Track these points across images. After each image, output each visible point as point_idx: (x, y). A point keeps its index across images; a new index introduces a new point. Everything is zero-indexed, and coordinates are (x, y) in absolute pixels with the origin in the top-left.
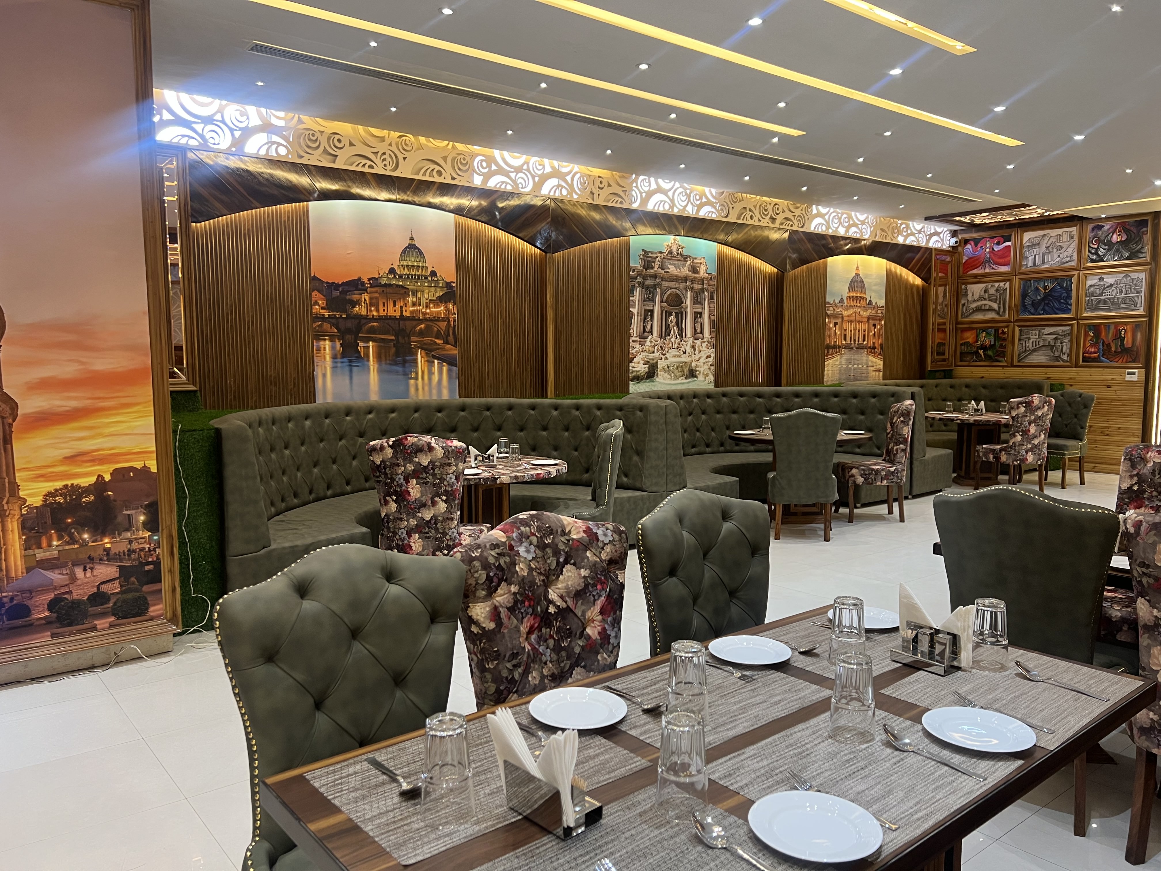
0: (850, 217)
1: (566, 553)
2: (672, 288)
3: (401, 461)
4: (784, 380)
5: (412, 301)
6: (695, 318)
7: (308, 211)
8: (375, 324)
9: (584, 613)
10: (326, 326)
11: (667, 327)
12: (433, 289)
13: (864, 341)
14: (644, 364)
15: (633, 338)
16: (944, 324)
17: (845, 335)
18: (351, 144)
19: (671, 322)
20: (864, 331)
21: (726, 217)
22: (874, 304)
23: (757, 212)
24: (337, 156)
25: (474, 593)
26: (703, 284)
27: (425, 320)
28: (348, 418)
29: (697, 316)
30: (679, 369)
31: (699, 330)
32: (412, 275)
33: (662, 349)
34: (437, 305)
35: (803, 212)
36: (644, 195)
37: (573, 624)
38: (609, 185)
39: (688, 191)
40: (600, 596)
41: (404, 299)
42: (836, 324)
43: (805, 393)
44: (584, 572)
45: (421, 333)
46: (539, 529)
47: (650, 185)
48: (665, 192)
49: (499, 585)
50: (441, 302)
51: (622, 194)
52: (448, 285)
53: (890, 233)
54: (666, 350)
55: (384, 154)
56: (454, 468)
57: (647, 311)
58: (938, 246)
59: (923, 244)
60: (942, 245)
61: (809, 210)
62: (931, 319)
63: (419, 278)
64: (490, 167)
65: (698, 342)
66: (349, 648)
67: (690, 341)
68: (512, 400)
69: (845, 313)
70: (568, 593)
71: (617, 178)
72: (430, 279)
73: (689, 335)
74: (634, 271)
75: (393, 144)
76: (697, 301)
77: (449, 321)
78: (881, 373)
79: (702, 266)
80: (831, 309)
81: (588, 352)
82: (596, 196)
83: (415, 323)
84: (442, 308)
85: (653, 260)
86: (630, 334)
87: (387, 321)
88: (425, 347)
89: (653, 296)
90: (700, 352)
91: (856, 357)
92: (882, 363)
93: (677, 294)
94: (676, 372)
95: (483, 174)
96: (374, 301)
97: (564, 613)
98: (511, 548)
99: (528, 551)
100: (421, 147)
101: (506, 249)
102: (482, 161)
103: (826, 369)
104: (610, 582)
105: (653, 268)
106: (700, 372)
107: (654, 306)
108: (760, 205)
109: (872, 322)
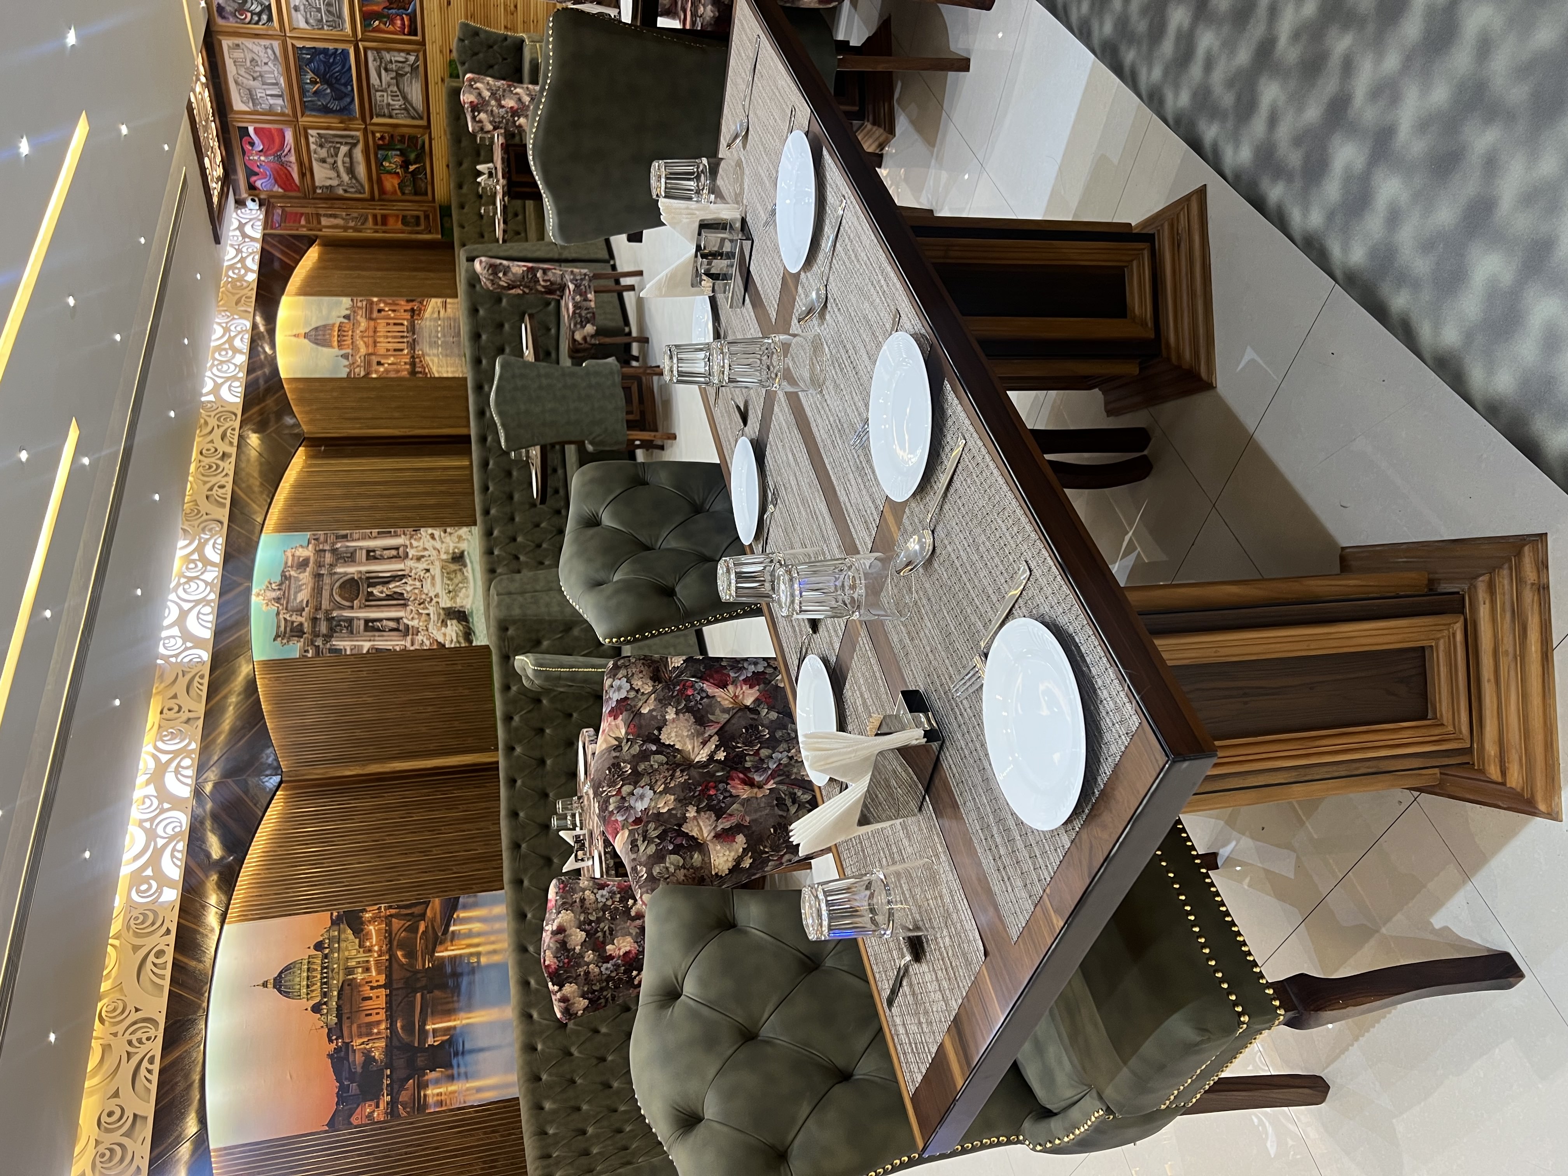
0: (219, 349)
1: (644, 742)
2: (331, 595)
3: (581, 971)
4: (462, 431)
5: (363, 972)
6: (375, 558)
7: (224, 1149)
8: (399, 1025)
9: (725, 711)
10: (404, 1096)
11: (390, 597)
12: (343, 945)
13: (402, 324)
14: (446, 626)
15: (408, 644)
16: (375, 217)
17: (395, 350)
18: (116, 1095)
19: (382, 592)
20: (388, 324)
21: (221, 523)
22: (348, 312)
23: (214, 480)
24: (135, 1115)
25: (697, 869)
26: (325, 551)
27: (390, 951)
28: (539, 1047)
29: (372, 556)
30: (452, 576)
31: (394, 552)
32: (322, 978)
33: (423, 603)
34: (368, 936)
35: (213, 414)
36: (189, 644)
37: (740, 724)
38: (175, 697)
39: (183, 580)
40: (702, 690)
41: (360, 985)
42: (379, 363)
43: (476, 403)
44: (671, 715)
45: (411, 954)
46: (612, 784)
47: (174, 637)
48: (183, 615)
49: (686, 835)
50: (362, 930)
51: (188, 677)
52: (335, 923)
53: (242, 292)
54: (424, 597)
55: (130, 1042)
56: (587, 892)
57: (367, 628)
58: (259, 225)
59: (258, 246)
60: (259, 220)
61: (209, 405)
62: (368, 234)
63: (326, 968)
64: (149, 877)
65: (411, 552)
66: (768, 1042)
67: (410, 563)
68: (503, 812)
69: (363, 351)
70: (699, 734)
71: (163, 685)
72: (327, 951)
73: (401, 566)
74: (307, 651)
75: (114, 1030)
76: (350, 558)
77: (391, 916)
78: (448, 300)
79: (297, 553)
80: (357, 370)
81: (430, 709)
82: (191, 715)
83: (395, 966)
84: (371, 927)
85: (289, 624)
86: (401, 650)
87: (394, 1008)
88: (430, 947)
89: (344, 621)
90: (425, 549)
91: (426, 334)
92: (434, 300)
93: (340, 587)
94: (456, 581)
95: (159, 888)
96: (364, 1030)
97: (725, 738)
98: (638, 821)
99: (642, 797)
100: (118, 987)
102: (138, 892)
103: (445, 375)
104: (683, 677)
105: (301, 624)
106: (456, 547)
107: (358, 619)
108: (203, 475)
109: (375, 314)
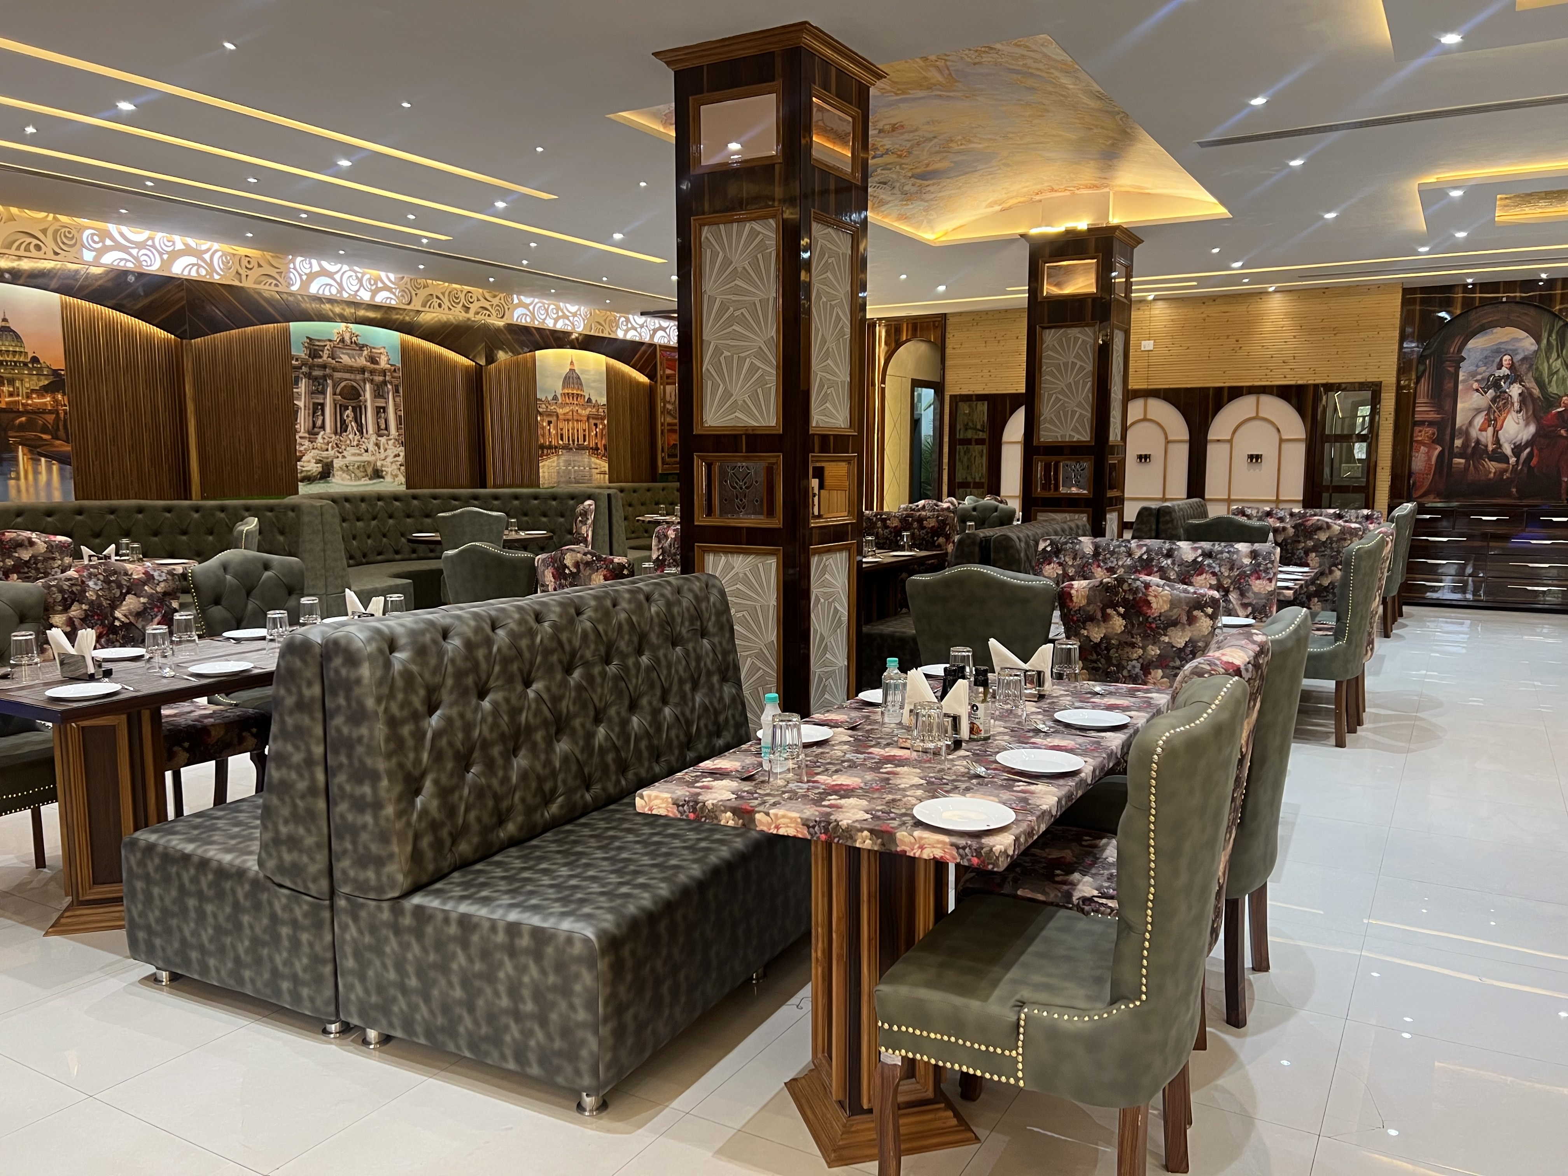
0: (558, 309)
1: (128, 587)
2: (346, 380)
4: (490, 480)
5: (9, 391)
6: (378, 413)
9: (144, 627)
11: (343, 422)
12: (35, 378)
13: (584, 441)
14: (317, 463)
15: (301, 434)
16: (675, 424)
17: (562, 435)
19: (348, 416)
20: (584, 431)
21: (409, 304)
22: (594, 402)
23: (446, 300)
25: (53, 608)
26: (385, 376)
27: (26, 412)
29: (380, 411)
30: (361, 469)
31: (383, 426)
32: (7, 362)
33: (338, 446)
34: (41, 396)
35: (502, 301)
36: (304, 277)
37: (134, 634)
38: (260, 266)
39: (359, 275)
40: (156, 616)
42: (550, 423)
43: (504, 494)
44: (142, 600)
45: (22, 427)
46: (105, 570)
47: (311, 267)
48: (330, 275)
49: (72, 603)
50: (47, 392)
51: (277, 276)
52: (55, 372)
53: (607, 327)
54: (343, 447)
56: (59, 562)
57: (315, 405)
58: (664, 341)
59: (647, 339)
60: (669, 341)
61: (509, 300)
62: (660, 419)
63: (16, 365)
64: (104, 243)
65: (383, 440)
67: (373, 438)
68: (143, 502)
69: (561, 411)
70: (131, 613)
71: (270, 257)
73: (371, 431)
74: (297, 360)
76: (379, 393)
77: (58, 414)
79: (382, 357)
80: (544, 406)
81: (243, 449)
82: (244, 277)
83: (12, 415)
84: (48, 399)
85: (321, 348)
86: (296, 429)
88: (28, 443)
89: (323, 388)
90: (386, 450)
91: (576, 458)
92: (607, 465)
93: (353, 386)
94: (357, 472)
95: (95, 250)
97: (127, 626)
98: (83, 582)
99: (96, 584)
100: (12, 218)
101: (129, 334)
102: (93, 235)
103: (541, 471)
104: (165, 607)
105: (321, 357)
106: (387, 473)
107: (325, 398)
108: (450, 292)
109: (592, 421)
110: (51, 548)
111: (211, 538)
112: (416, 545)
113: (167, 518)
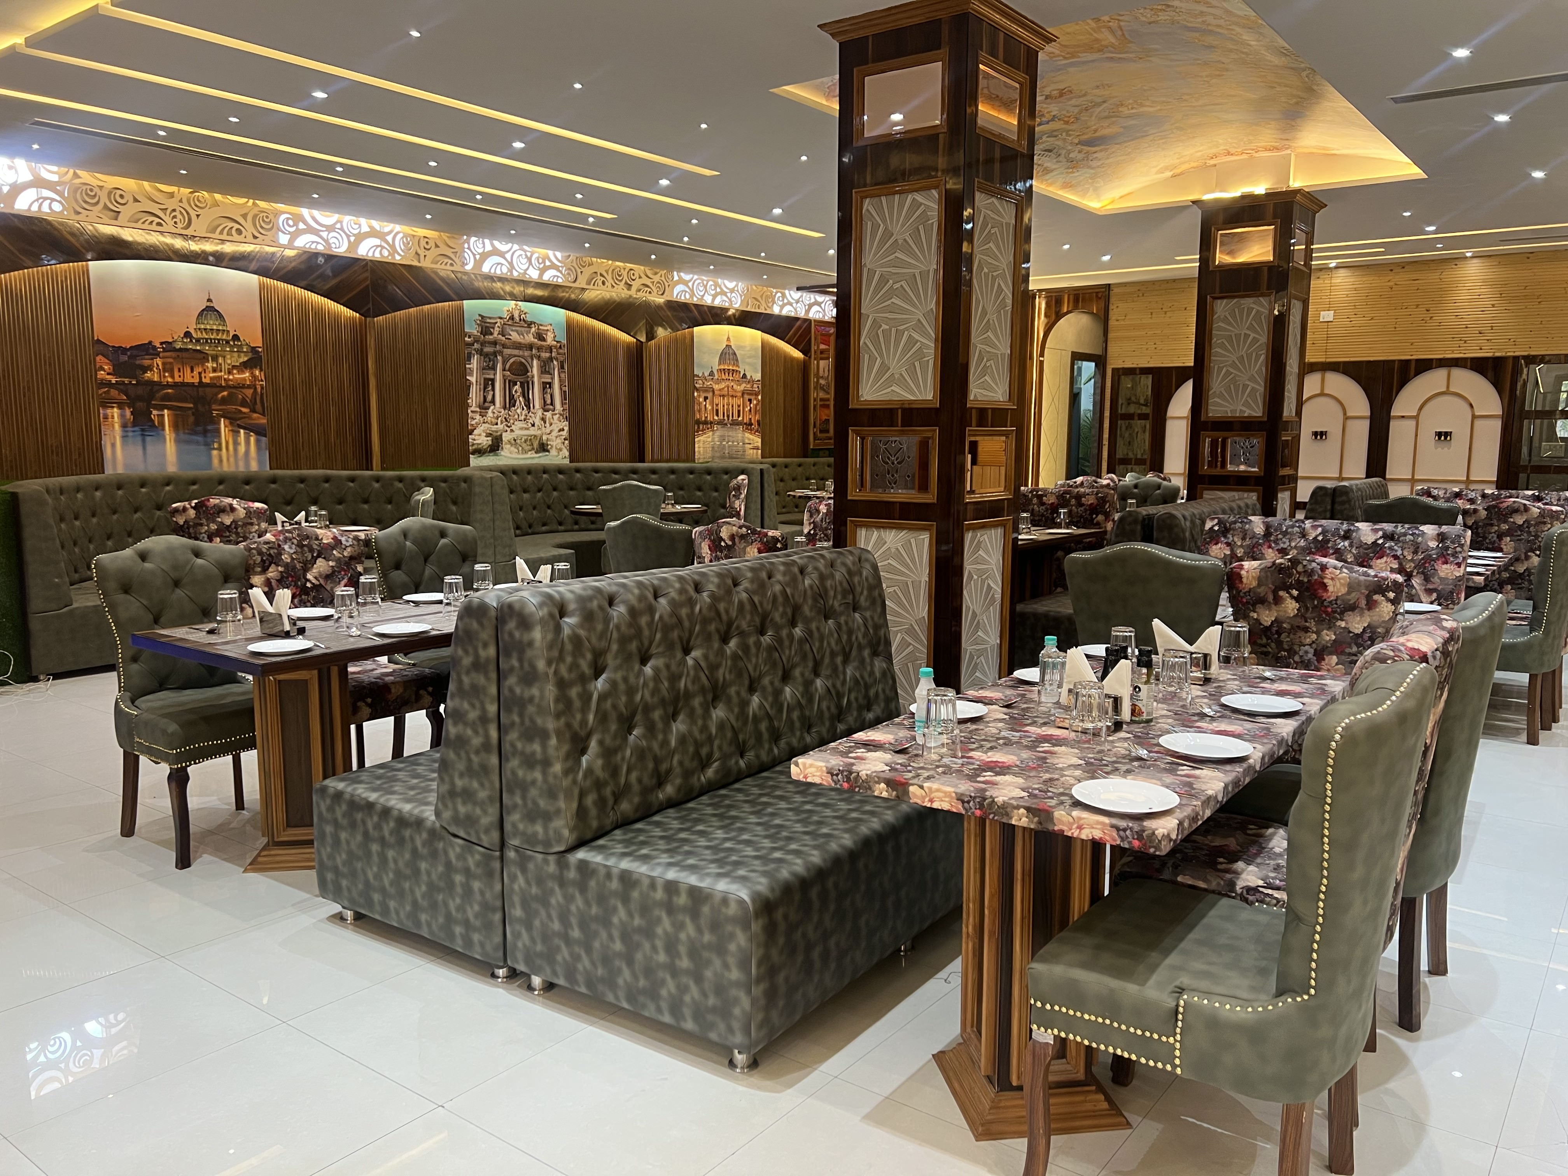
0: (716, 285)
1: (319, 551)
2: (515, 356)
3: (204, 521)
4: (648, 455)
5: (213, 368)
6: (544, 388)
7: (88, 270)
8: (170, 391)
9: (332, 589)
10: (114, 393)
11: (512, 397)
12: (236, 355)
13: (739, 416)
14: (487, 436)
15: (473, 409)
16: (828, 400)
17: (717, 410)
18: (136, 200)
19: (516, 391)
20: (739, 406)
21: (575, 281)
22: (749, 377)
23: (609, 278)
24: (119, 212)
25: (253, 569)
26: (551, 352)
27: (228, 387)
28: (143, 490)
29: (546, 386)
30: (528, 443)
31: (549, 401)
32: (211, 339)
33: (506, 420)
34: (241, 371)
35: (663, 278)
36: (478, 257)
37: (325, 595)
38: (437, 246)
39: (529, 254)
40: (344, 579)
41: (203, 365)
42: (706, 398)
43: (661, 469)
44: (331, 563)
45: (224, 401)
46: (298, 535)
47: (484, 247)
48: (502, 254)
49: (270, 565)
50: (246, 368)
51: (452, 256)
52: (253, 349)
53: (763, 302)
54: (512, 421)
55: (174, 210)
56: (257, 527)
57: (486, 380)
58: (818, 316)
59: (802, 314)
60: (824, 316)
61: (670, 277)
62: (813, 394)
63: (219, 342)
64: (297, 226)
65: (548, 415)
66: (173, 591)
67: (540, 413)
68: (329, 472)
69: (716, 387)
70: (321, 576)
71: (446, 238)
72: (232, 343)
73: (537, 406)
74: (470, 337)
75: (184, 200)
76: (545, 369)
77: (255, 389)
79: (549, 334)
80: (700, 382)
81: (419, 422)
82: (422, 257)
83: (216, 390)
84: (247, 374)
85: (492, 325)
86: (468, 404)
87: (183, 388)
88: (229, 415)
89: (494, 364)
90: (551, 425)
91: (730, 433)
92: (760, 440)
93: (521, 363)
94: (524, 445)
95: (290, 233)
96: (168, 366)
97: (317, 588)
98: (279, 546)
99: (291, 548)
100: (216, 204)
101: (319, 313)
102: (288, 219)
104: (351, 571)
105: (492, 334)
106: (552, 446)
107: (495, 374)
108: (613, 270)
109: (747, 397)
110: (249, 513)
111: (389, 506)
112: (578, 517)
113: (351, 488)
